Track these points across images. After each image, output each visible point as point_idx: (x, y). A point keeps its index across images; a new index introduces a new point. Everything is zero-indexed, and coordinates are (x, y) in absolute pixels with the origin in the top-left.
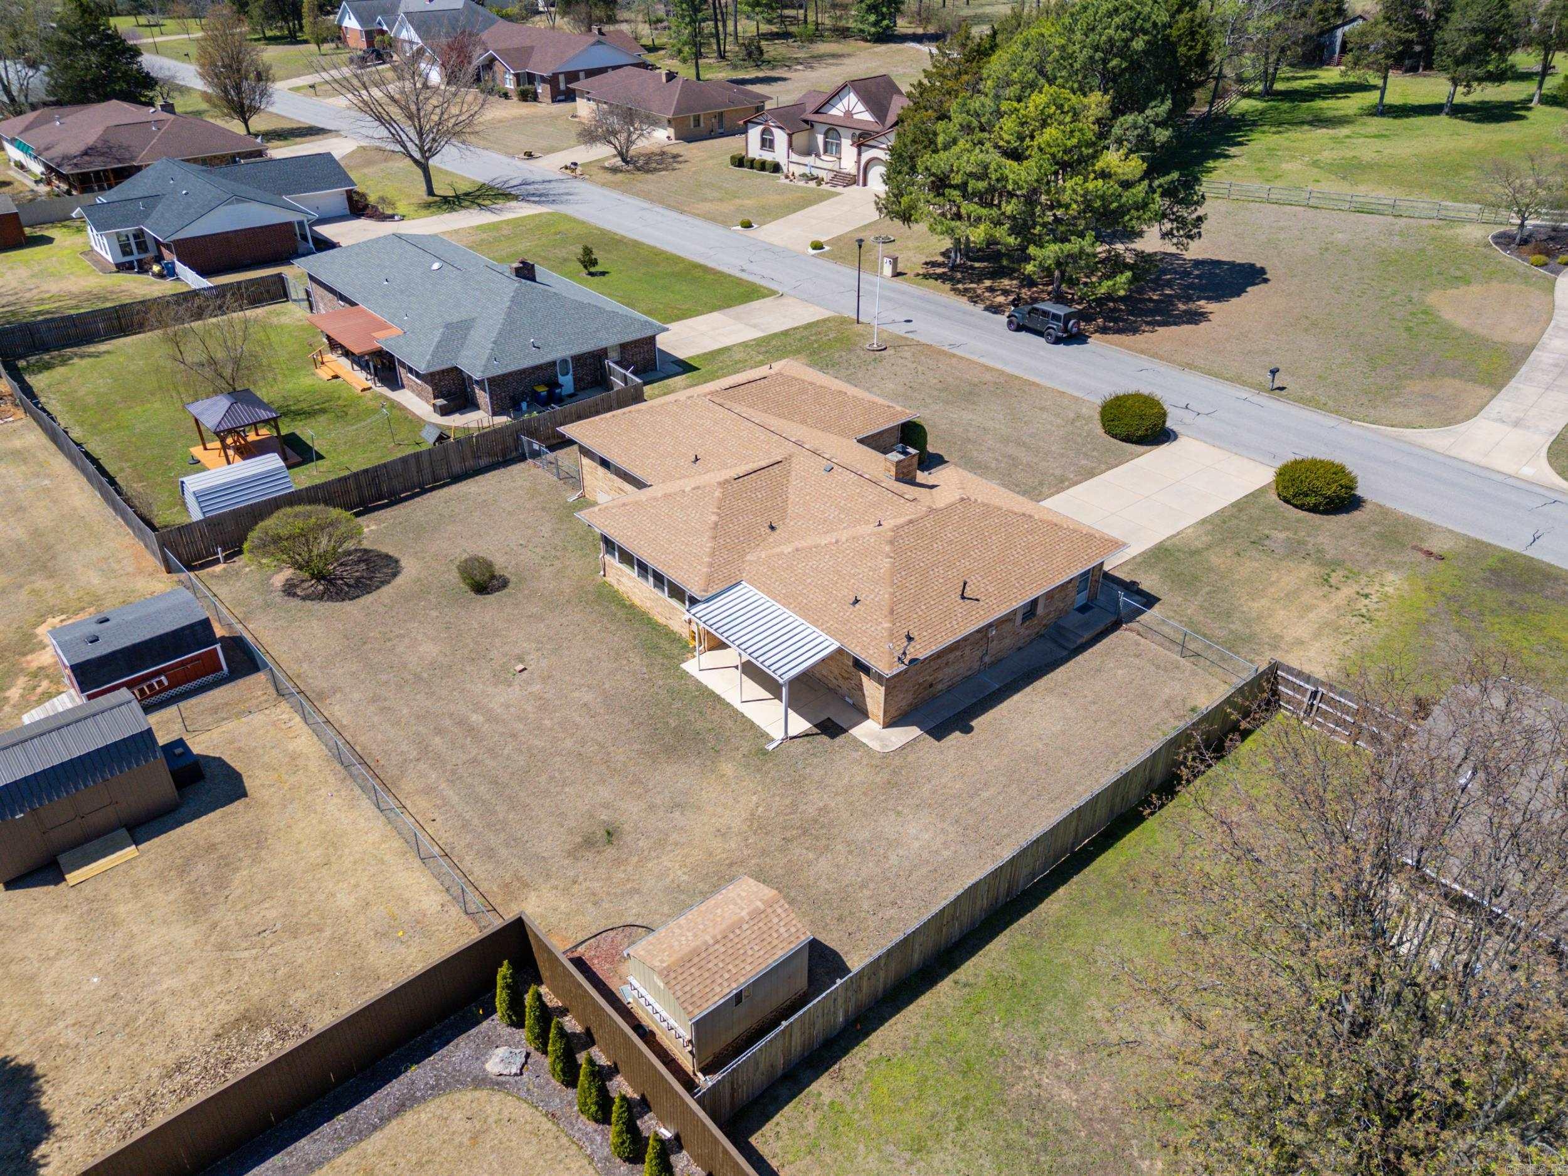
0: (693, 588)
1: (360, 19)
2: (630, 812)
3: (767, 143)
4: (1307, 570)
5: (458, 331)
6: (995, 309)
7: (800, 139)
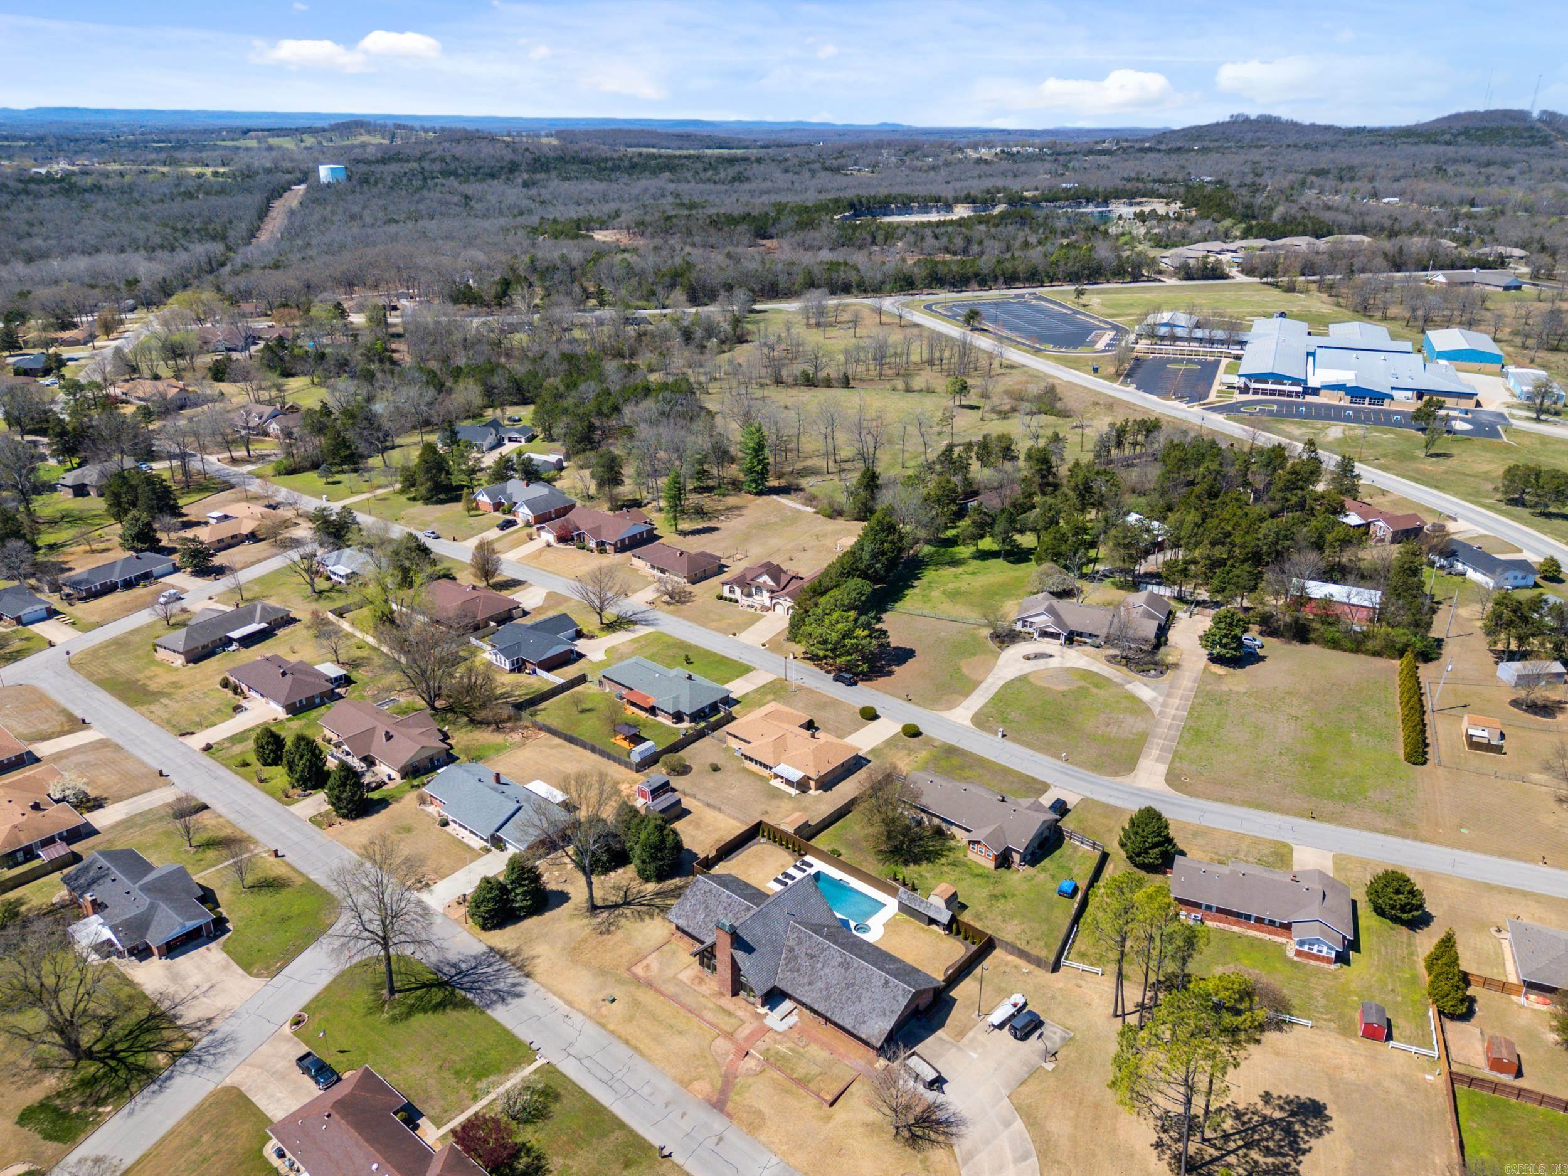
0: (771, 764)
1: (490, 497)
2: (769, 809)
3: (732, 591)
4: (905, 752)
5: (676, 699)
6: (828, 672)
7: (746, 590)
